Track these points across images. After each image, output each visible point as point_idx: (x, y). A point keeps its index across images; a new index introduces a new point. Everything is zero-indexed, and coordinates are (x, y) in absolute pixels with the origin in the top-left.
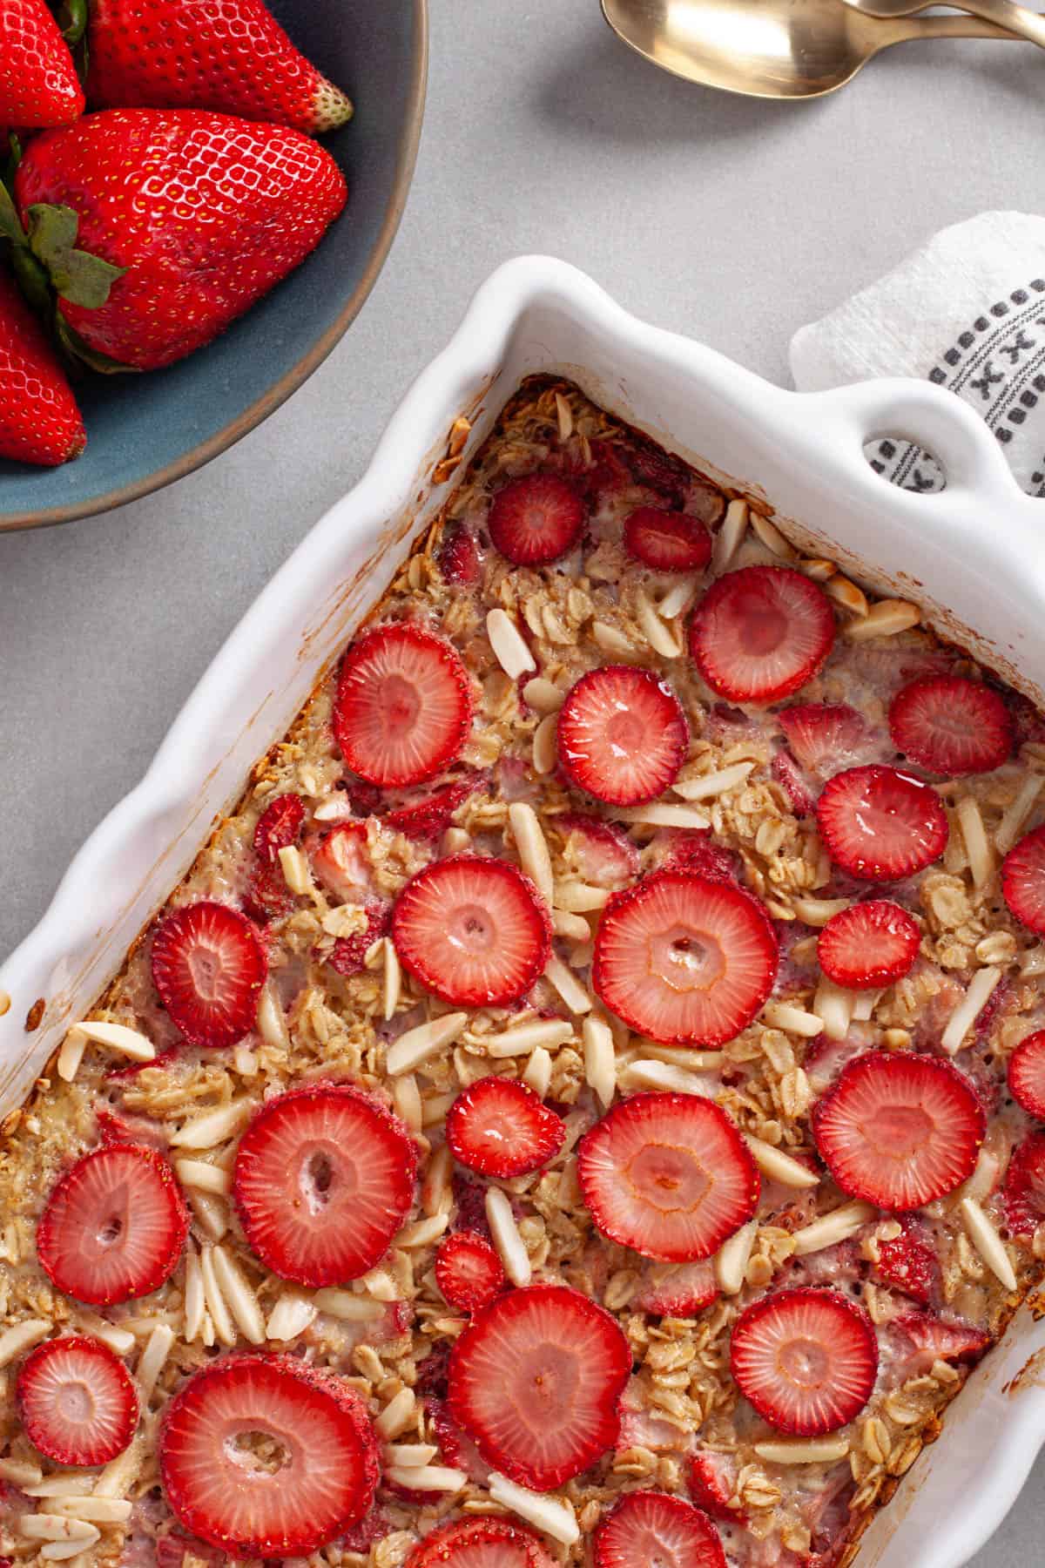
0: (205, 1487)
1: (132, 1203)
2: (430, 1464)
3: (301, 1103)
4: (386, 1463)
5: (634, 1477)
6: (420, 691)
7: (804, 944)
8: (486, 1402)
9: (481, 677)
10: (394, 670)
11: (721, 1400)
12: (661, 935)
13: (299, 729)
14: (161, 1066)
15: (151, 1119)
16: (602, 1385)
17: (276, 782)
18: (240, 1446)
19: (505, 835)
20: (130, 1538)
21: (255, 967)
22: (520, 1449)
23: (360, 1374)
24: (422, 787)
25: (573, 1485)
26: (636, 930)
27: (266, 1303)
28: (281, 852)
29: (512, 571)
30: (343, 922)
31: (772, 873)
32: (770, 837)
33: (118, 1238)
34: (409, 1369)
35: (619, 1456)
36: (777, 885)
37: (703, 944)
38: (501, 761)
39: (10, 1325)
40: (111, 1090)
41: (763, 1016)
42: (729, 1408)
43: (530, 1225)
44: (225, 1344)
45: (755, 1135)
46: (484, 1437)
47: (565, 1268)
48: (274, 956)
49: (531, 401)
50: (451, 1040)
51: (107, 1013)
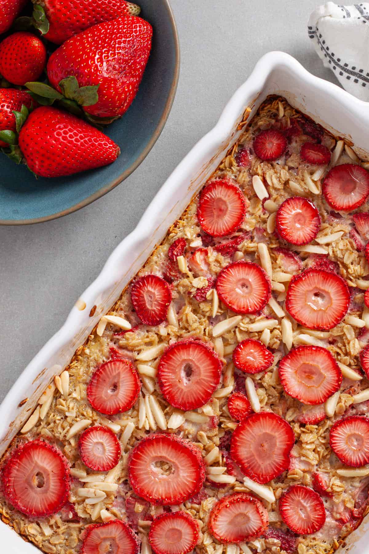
0: (143, 480)
1: (121, 380)
2: (223, 474)
3: (182, 346)
4: (207, 473)
5: (294, 480)
6: (228, 203)
7: (359, 296)
8: (244, 452)
9: (249, 199)
10: (219, 196)
11: (325, 454)
12: (311, 291)
13: (185, 215)
14: (133, 332)
15: (129, 350)
16: (285, 447)
17: (177, 234)
18: (156, 466)
19: (256, 254)
20: (116, 497)
21: (168, 298)
22: (255, 469)
23: (199, 442)
24: (227, 237)
25: (273, 482)
26: (302, 288)
27: (167, 415)
28: (178, 258)
29: (261, 163)
30: (199, 283)
31: (349, 270)
32: (349, 257)
33: (116, 392)
34: (217, 440)
35: (290, 472)
36: (351, 275)
37: (324, 294)
38: (255, 229)
39: (77, 421)
40: (115, 340)
41: (344, 320)
42: (328, 457)
43: (261, 391)
44: (152, 430)
45: (340, 362)
46: (243, 464)
47: (272, 406)
48: (174, 294)
49: (269, 104)
50: (235, 326)
51: (115, 313)
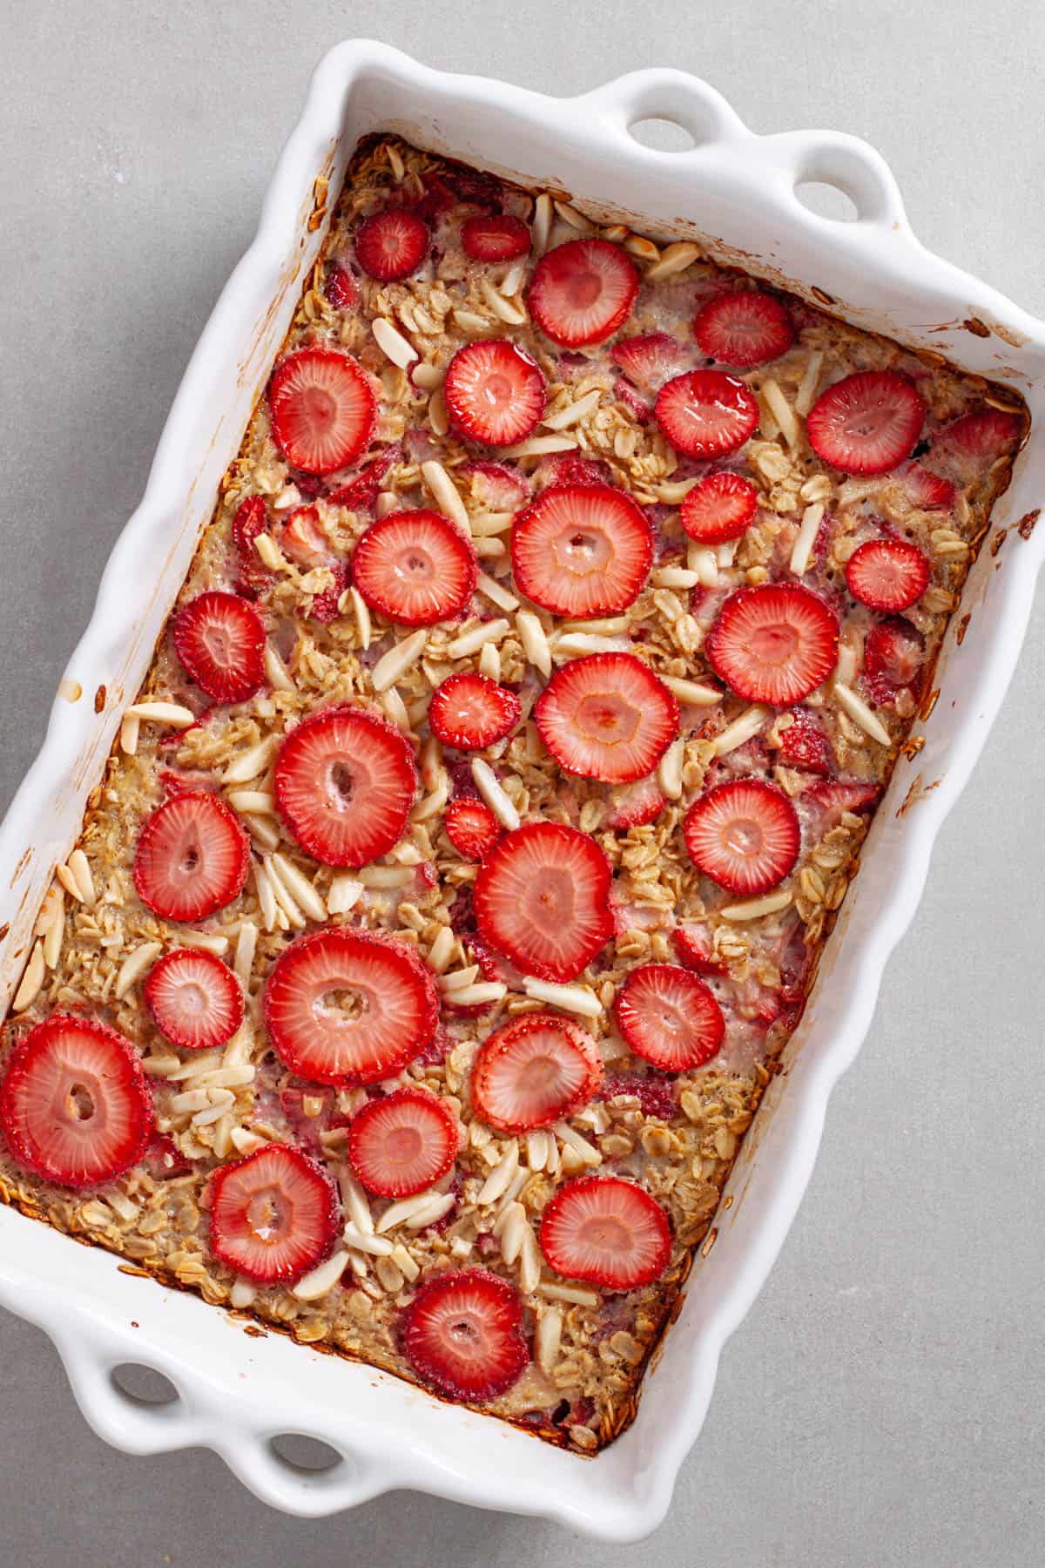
0: (307, 1042)
1: (202, 837)
2: (475, 982)
3: (315, 727)
4: (441, 991)
5: (633, 956)
6: (332, 393)
7: (669, 520)
8: (508, 924)
9: (378, 374)
10: (310, 384)
11: (687, 881)
12: (560, 537)
13: (247, 446)
14: (200, 727)
15: (202, 770)
16: (593, 889)
17: (240, 490)
18: (327, 1006)
19: (423, 488)
20: (257, 1097)
21: (255, 633)
22: (542, 955)
23: (406, 927)
24: (351, 468)
25: (588, 972)
26: (540, 536)
27: (323, 889)
28: (255, 540)
29: (383, 288)
30: (315, 582)
31: (633, 470)
32: (625, 444)
33: (197, 866)
34: (443, 913)
35: (620, 940)
36: (639, 478)
37: (593, 536)
38: (407, 434)
39: (129, 953)
40: (166, 755)
41: (651, 581)
42: (695, 886)
43: (512, 782)
44: (297, 928)
45: (667, 674)
46: (513, 951)
47: (545, 810)
48: (268, 623)
49: (367, 157)
50: (418, 654)
51: (150, 696)
